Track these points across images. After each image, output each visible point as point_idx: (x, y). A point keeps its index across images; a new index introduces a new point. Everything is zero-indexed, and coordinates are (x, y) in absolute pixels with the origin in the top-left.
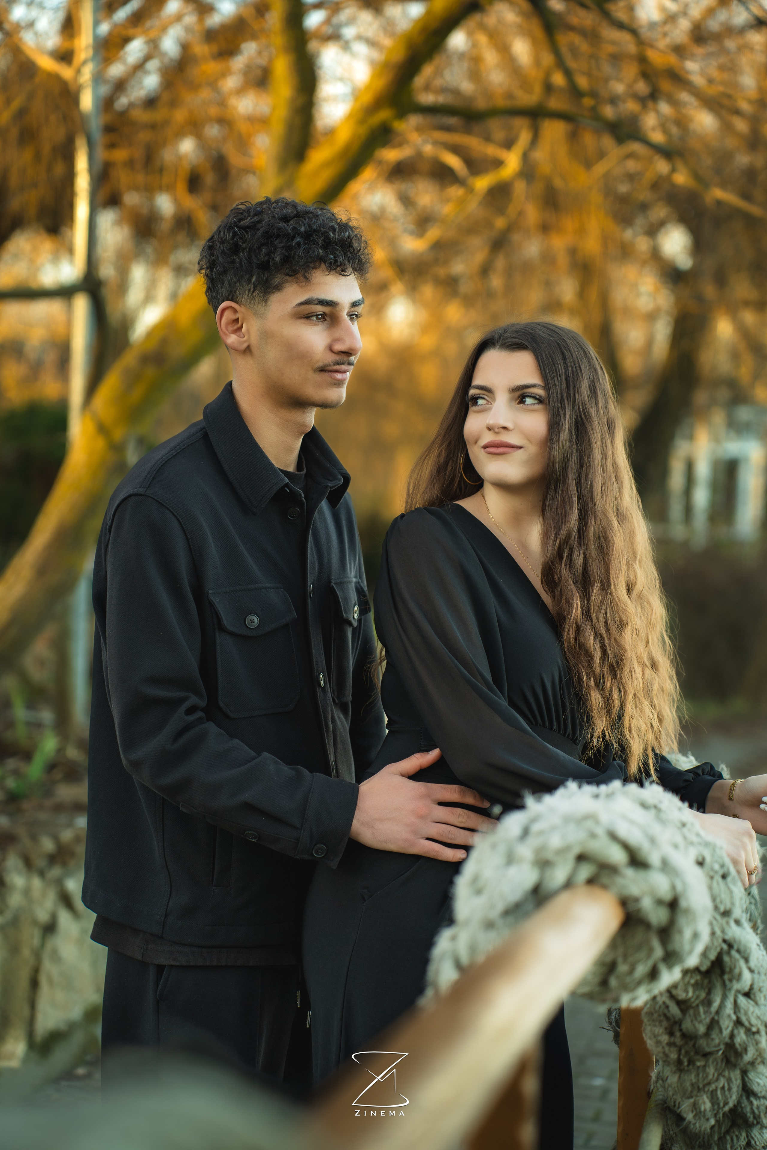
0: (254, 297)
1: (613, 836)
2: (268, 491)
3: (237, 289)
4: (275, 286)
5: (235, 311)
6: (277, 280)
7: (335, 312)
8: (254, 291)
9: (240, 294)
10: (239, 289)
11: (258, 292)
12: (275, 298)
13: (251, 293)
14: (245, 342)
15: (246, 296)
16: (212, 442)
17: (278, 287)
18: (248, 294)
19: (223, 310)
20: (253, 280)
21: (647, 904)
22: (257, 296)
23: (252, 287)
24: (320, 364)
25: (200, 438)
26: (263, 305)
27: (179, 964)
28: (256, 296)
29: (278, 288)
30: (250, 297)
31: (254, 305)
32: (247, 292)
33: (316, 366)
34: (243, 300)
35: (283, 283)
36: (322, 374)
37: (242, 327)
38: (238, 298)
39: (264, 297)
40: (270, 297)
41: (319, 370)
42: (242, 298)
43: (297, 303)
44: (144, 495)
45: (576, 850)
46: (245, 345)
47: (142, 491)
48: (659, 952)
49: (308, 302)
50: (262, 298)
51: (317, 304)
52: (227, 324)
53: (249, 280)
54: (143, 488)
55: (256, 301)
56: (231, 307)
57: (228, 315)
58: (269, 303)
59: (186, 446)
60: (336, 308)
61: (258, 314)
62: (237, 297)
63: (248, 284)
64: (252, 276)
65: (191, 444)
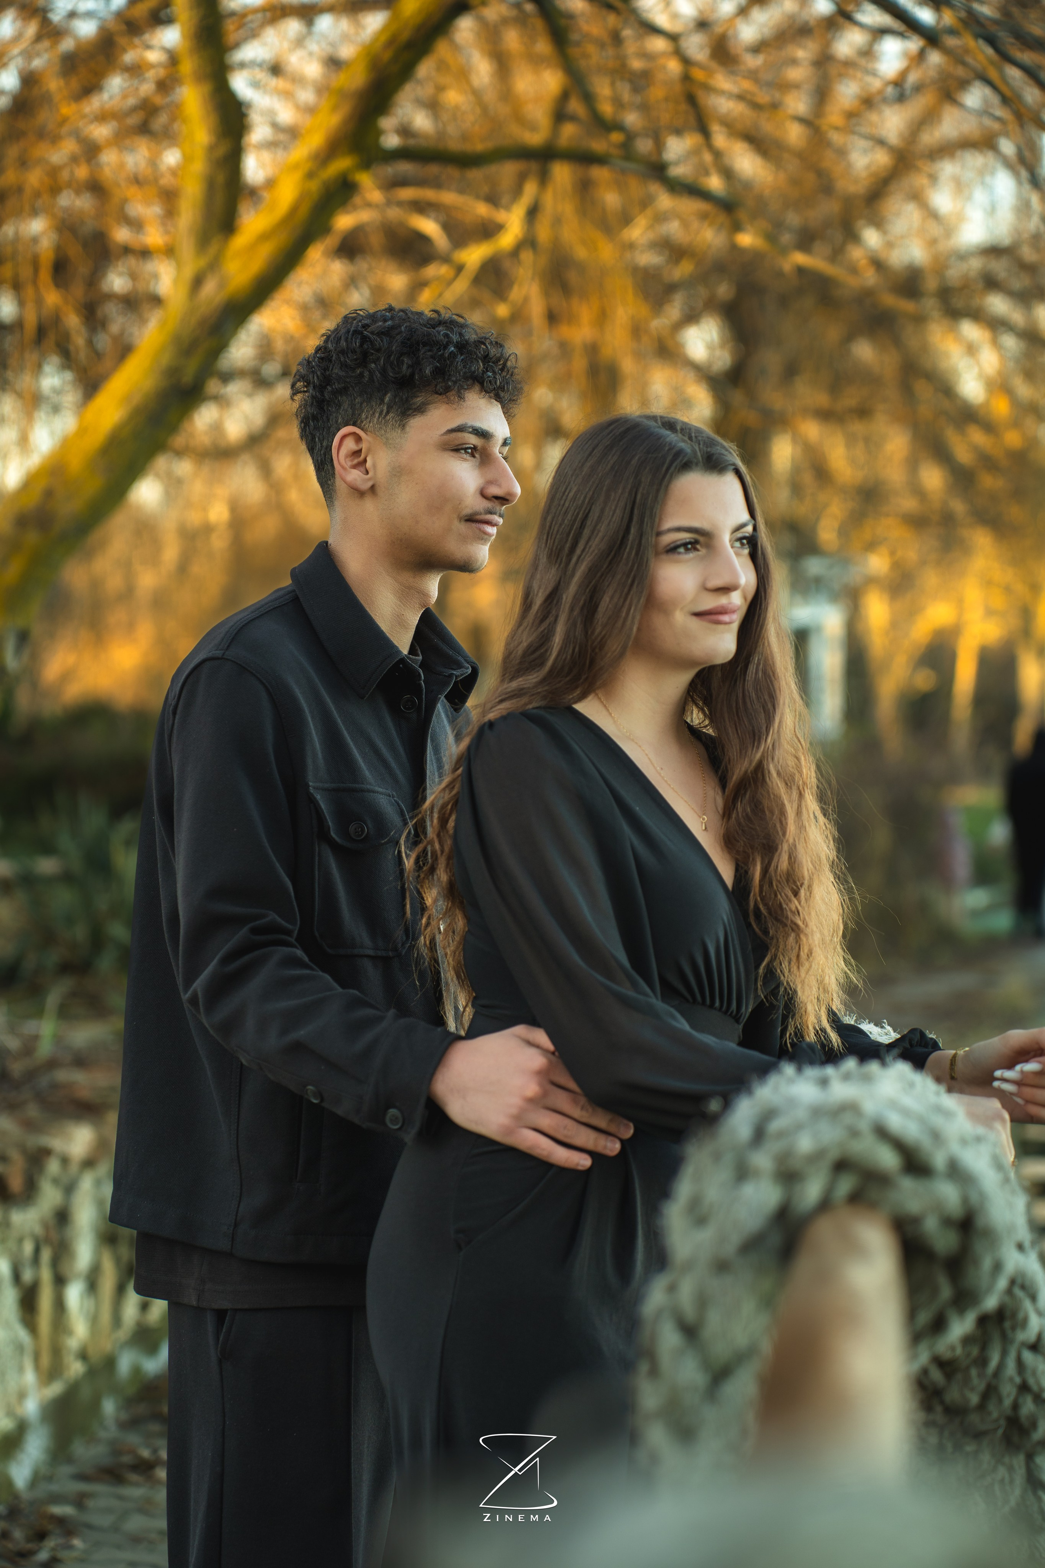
0: (387, 422)
1: (882, 1133)
2: (380, 666)
3: (363, 411)
4: (418, 407)
5: (358, 439)
6: (419, 400)
7: (487, 447)
8: (388, 413)
9: (367, 418)
10: (365, 411)
11: (392, 414)
12: (416, 423)
13: (383, 416)
14: (370, 479)
15: (375, 420)
16: (304, 606)
17: (421, 408)
18: (379, 418)
19: (344, 437)
20: (387, 399)
21: (931, 1225)
22: (391, 420)
23: (385, 408)
24: (468, 511)
25: (289, 602)
26: (399, 431)
27: (246, 1307)
28: (389, 420)
29: (421, 410)
30: (381, 421)
31: (386, 431)
32: (377, 415)
33: (464, 513)
34: (371, 424)
35: (428, 404)
36: (469, 524)
37: (365, 461)
38: (364, 423)
39: (401, 421)
40: (408, 421)
41: (466, 518)
42: (370, 422)
43: (446, 430)
44: (221, 658)
45: (833, 1155)
46: (370, 484)
47: (219, 653)
48: (946, 1292)
49: (460, 429)
50: (398, 422)
51: (470, 433)
52: (347, 456)
53: (382, 401)
54: (221, 650)
55: (390, 426)
56: (354, 434)
57: (350, 445)
58: (408, 429)
59: (271, 608)
60: (490, 441)
61: (390, 444)
62: (362, 422)
63: (380, 404)
64: (385, 394)
65: (279, 606)
